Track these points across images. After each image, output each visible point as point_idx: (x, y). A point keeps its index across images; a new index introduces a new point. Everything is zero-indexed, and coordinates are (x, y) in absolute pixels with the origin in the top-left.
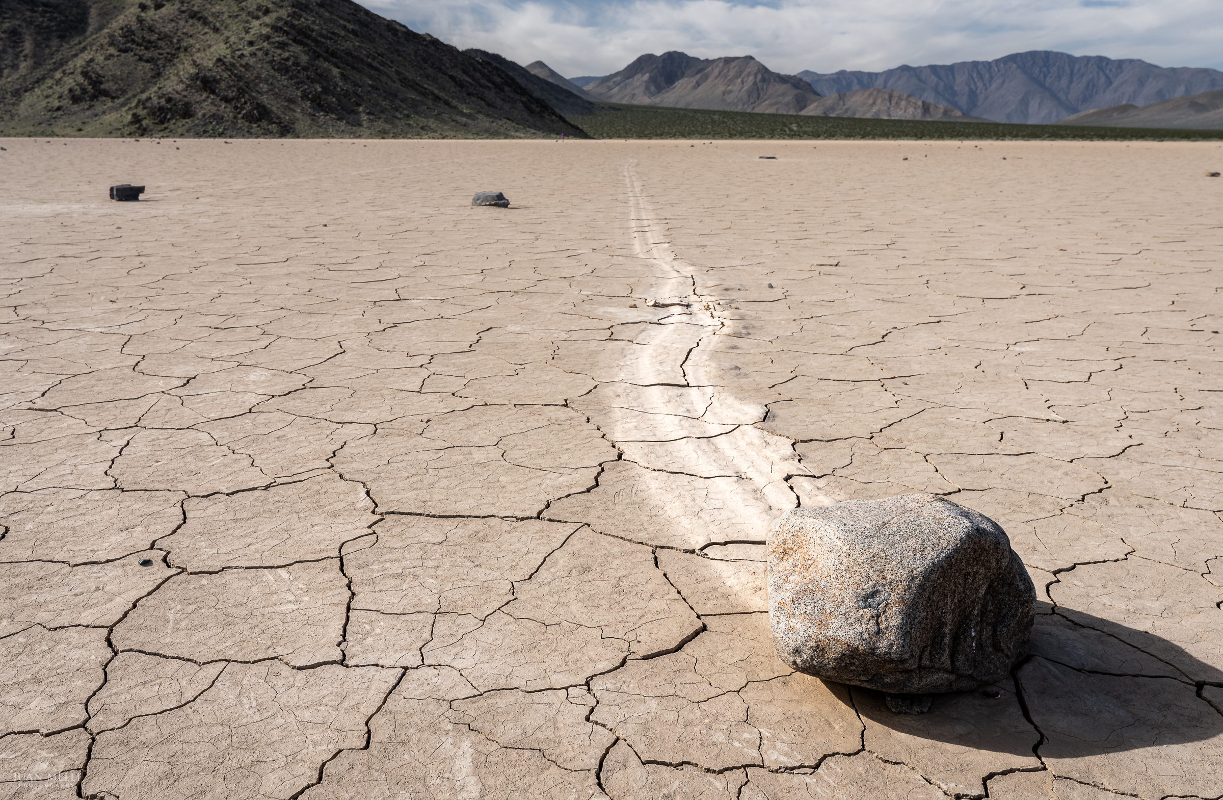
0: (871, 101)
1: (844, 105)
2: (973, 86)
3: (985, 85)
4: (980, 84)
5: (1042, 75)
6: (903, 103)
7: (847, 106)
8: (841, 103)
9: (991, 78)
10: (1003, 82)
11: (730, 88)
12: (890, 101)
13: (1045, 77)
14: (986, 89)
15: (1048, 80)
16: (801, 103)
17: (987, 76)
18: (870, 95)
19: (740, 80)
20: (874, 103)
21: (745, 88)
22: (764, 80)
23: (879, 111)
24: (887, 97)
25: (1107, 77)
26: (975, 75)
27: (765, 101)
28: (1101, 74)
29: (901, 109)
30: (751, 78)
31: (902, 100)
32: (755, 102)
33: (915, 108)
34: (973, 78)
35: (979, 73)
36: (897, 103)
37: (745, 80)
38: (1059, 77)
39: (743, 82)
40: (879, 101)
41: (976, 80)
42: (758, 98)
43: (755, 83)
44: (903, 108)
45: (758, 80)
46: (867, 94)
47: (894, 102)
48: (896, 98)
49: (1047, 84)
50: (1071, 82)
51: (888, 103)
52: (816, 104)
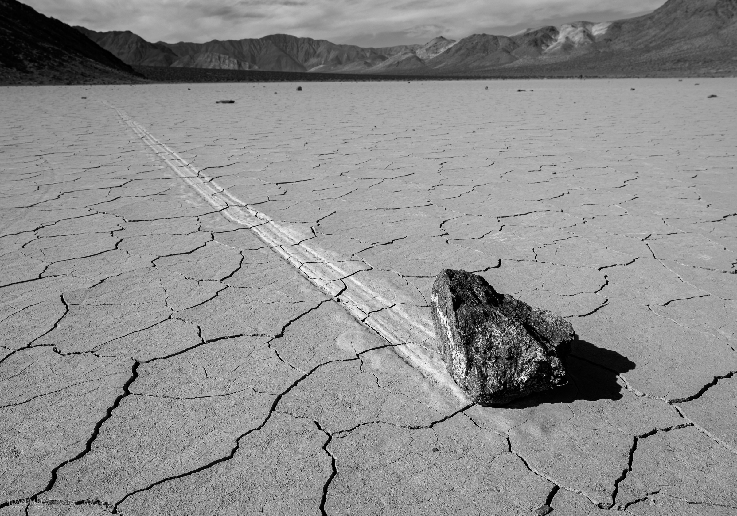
0: (209, 60)
1: (194, 62)
2: (252, 53)
3: (258, 52)
4: (255, 51)
5: (284, 47)
6: (227, 61)
7: (196, 63)
8: (193, 61)
9: (261, 48)
10: (267, 51)
11: (122, 51)
12: (220, 60)
13: (286, 48)
14: (259, 54)
15: (288, 50)
16: (169, 61)
17: (258, 47)
18: (208, 56)
19: (127, 46)
20: (211, 61)
21: (132, 51)
22: (142, 46)
23: (215, 66)
24: (217, 57)
25: (314, 49)
26: (252, 46)
27: (146, 59)
28: (311, 47)
29: (226, 65)
30: (134, 45)
31: (226, 59)
32: (140, 60)
33: (234, 64)
34: (251, 48)
35: (254, 45)
36: (224, 61)
37: (131, 46)
38: (292, 49)
39: (129, 47)
40: (214, 60)
41: (253, 49)
42: (141, 57)
43: (137, 48)
44: (228, 64)
45: (139, 46)
46: (206, 56)
47: (222, 61)
48: (223, 59)
49: (287, 52)
50: (298, 51)
51: (219, 62)
52: (178, 61)
